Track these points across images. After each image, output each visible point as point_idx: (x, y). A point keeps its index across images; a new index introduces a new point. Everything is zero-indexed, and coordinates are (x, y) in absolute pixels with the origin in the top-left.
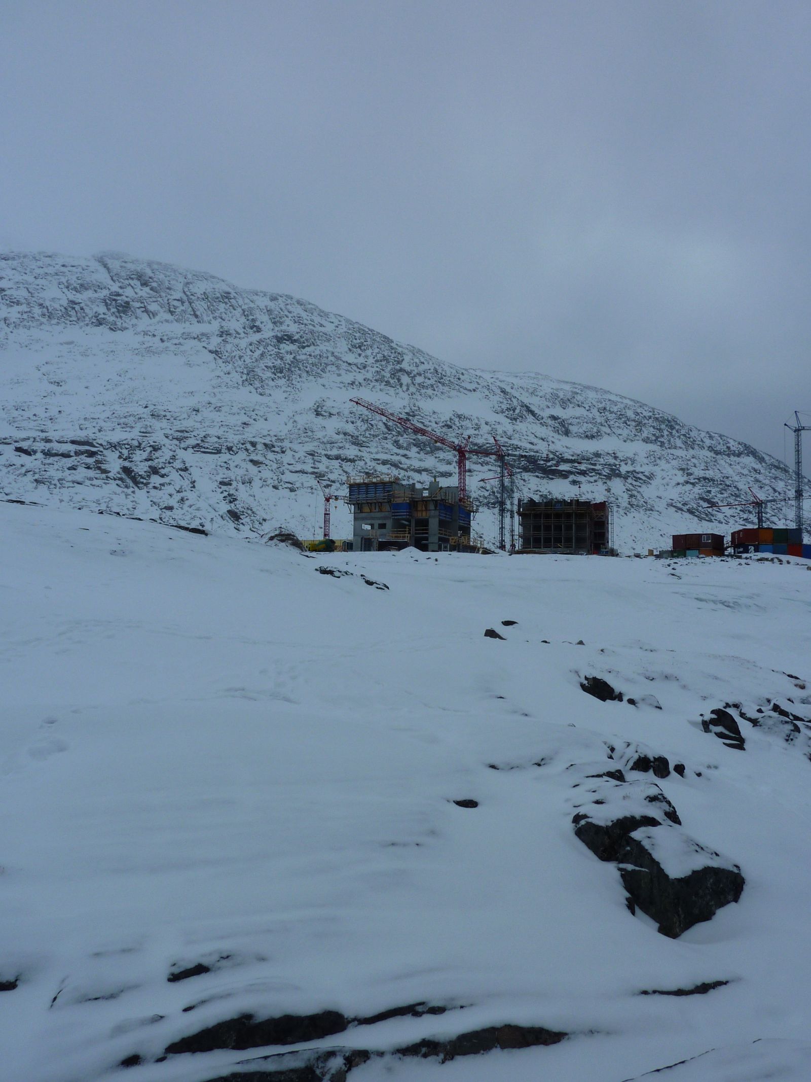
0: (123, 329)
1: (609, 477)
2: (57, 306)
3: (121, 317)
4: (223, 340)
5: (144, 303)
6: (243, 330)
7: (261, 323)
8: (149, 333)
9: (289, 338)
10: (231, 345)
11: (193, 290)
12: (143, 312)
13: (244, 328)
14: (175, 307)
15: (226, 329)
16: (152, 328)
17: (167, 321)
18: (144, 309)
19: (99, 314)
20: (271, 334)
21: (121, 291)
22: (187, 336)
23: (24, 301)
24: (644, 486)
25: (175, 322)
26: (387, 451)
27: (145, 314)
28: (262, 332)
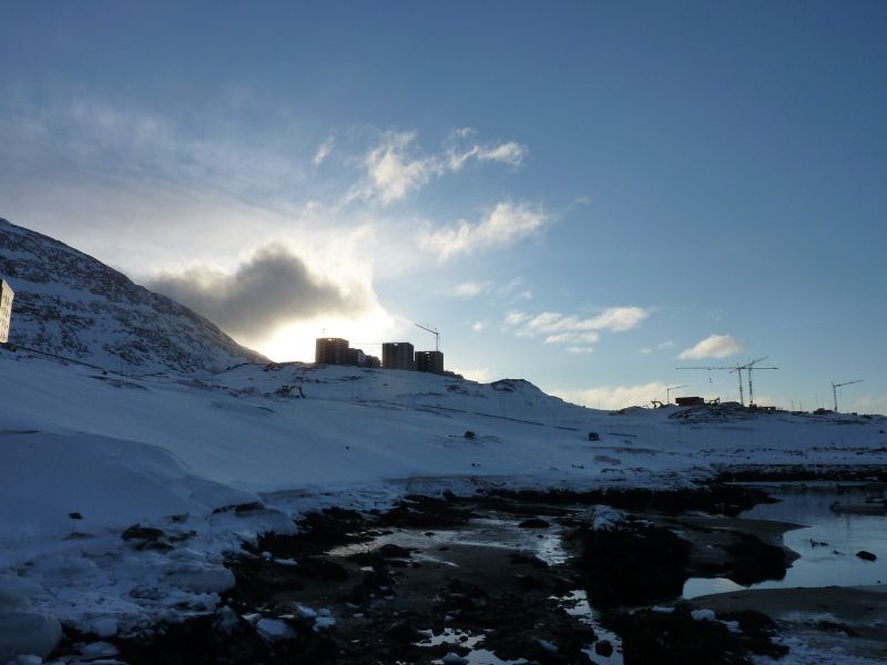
1: (46, 318)
24: (82, 331)
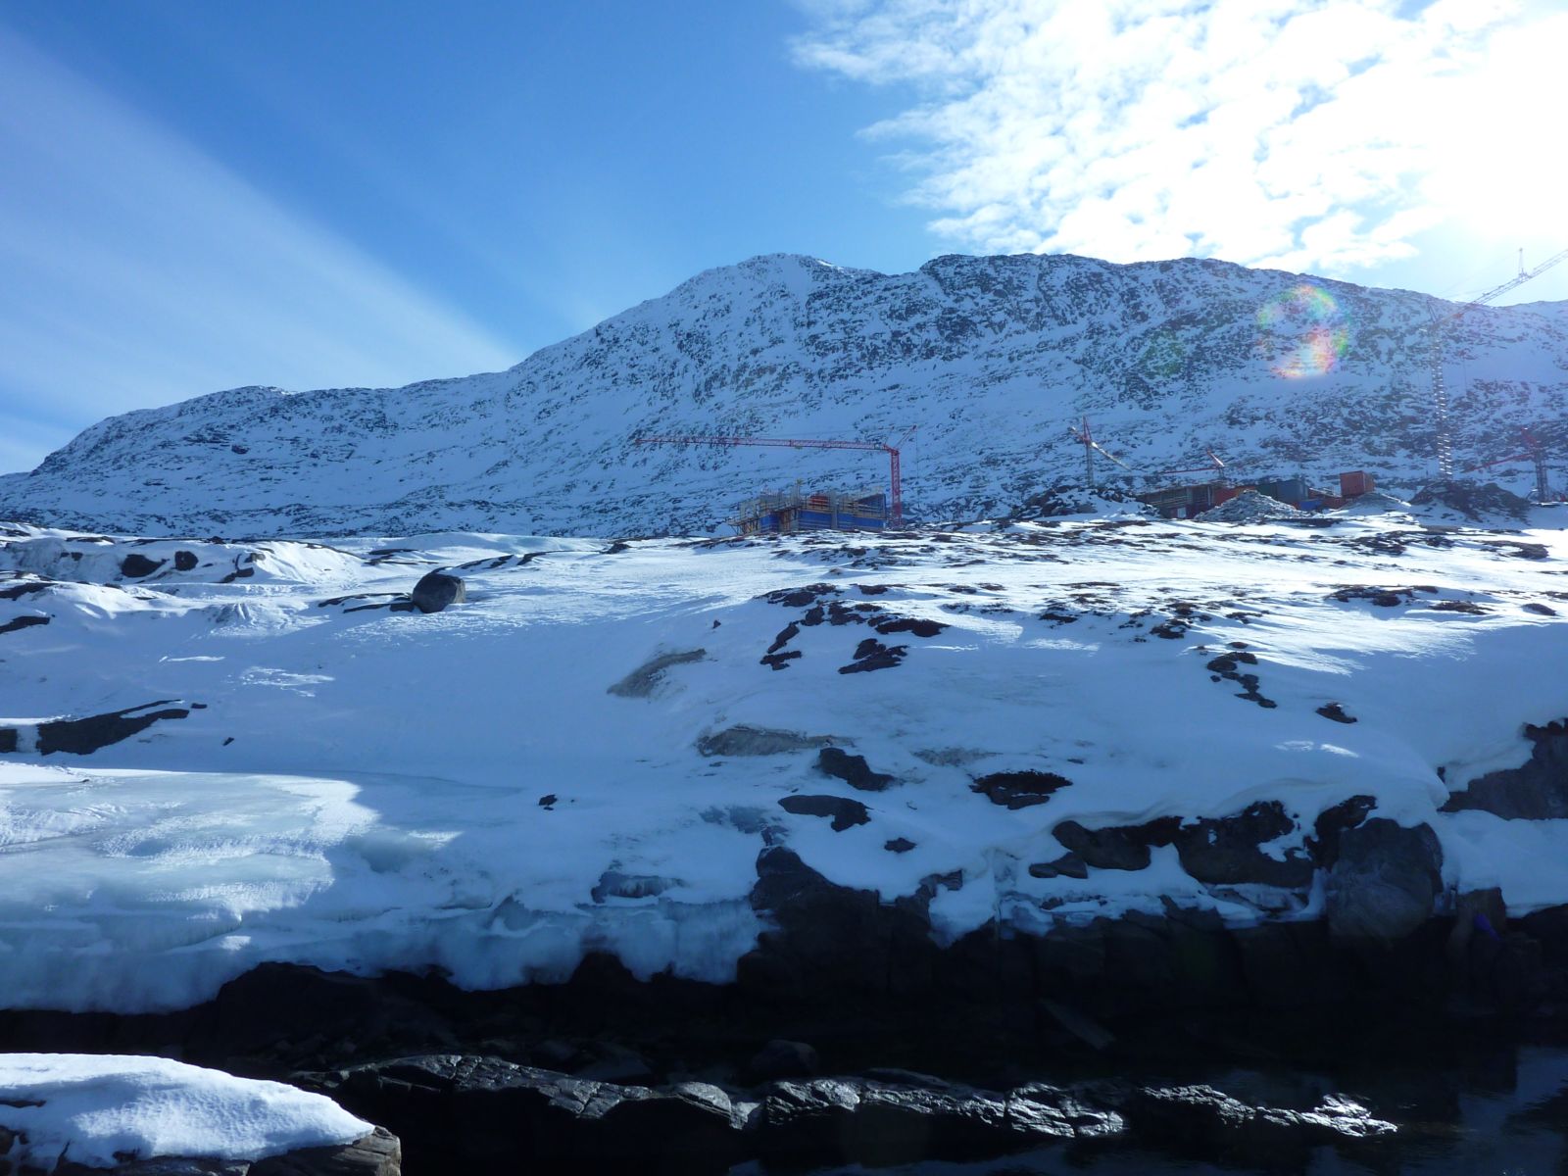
0: (960, 355)
2: (878, 343)
3: (957, 340)
4: (1094, 343)
5: (986, 314)
6: (1121, 322)
7: (1149, 306)
8: (994, 353)
9: (1191, 319)
10: (1105, 347)
11: (1051, 283)
12: (986, 327)
13: (1123, 320)
14: (1028, 311)
15: (1096, 326)
16: (997, 347)
17: (1017, 332)
18: (987, 323)
19: (930, 342)
20: (1162, 319)
21: (956, 306)
22: (1043, 347)
23: (839, 345)
25: (1028, 331)
26: (1350, 462)
27: (989, 329)
28: (1150, 320)
